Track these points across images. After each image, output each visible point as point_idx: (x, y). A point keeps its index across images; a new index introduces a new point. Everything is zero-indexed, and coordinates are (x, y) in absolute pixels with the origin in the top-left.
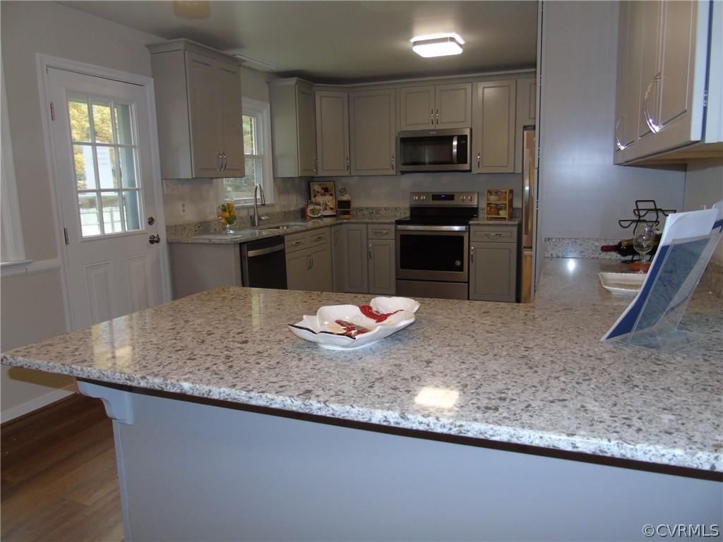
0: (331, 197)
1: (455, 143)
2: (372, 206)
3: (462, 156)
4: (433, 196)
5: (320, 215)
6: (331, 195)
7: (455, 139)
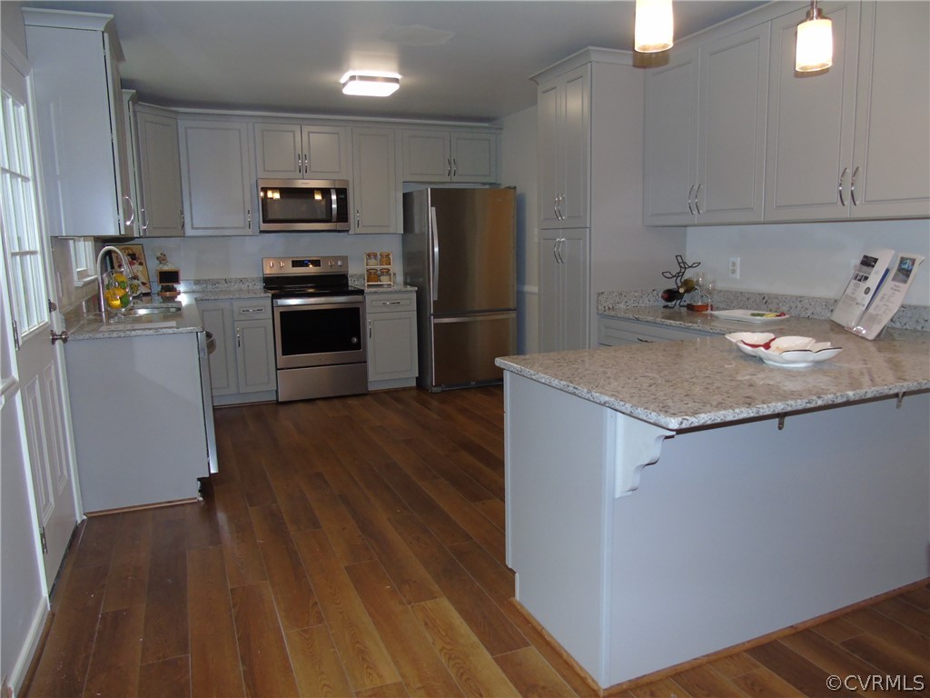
0: (140, 268)
1: (334, 197)
2: (208, 278)
3: (343, 215)
4: (293, 261)
5: (139, 293)
6: (141, 264)
7: (333, 192)
